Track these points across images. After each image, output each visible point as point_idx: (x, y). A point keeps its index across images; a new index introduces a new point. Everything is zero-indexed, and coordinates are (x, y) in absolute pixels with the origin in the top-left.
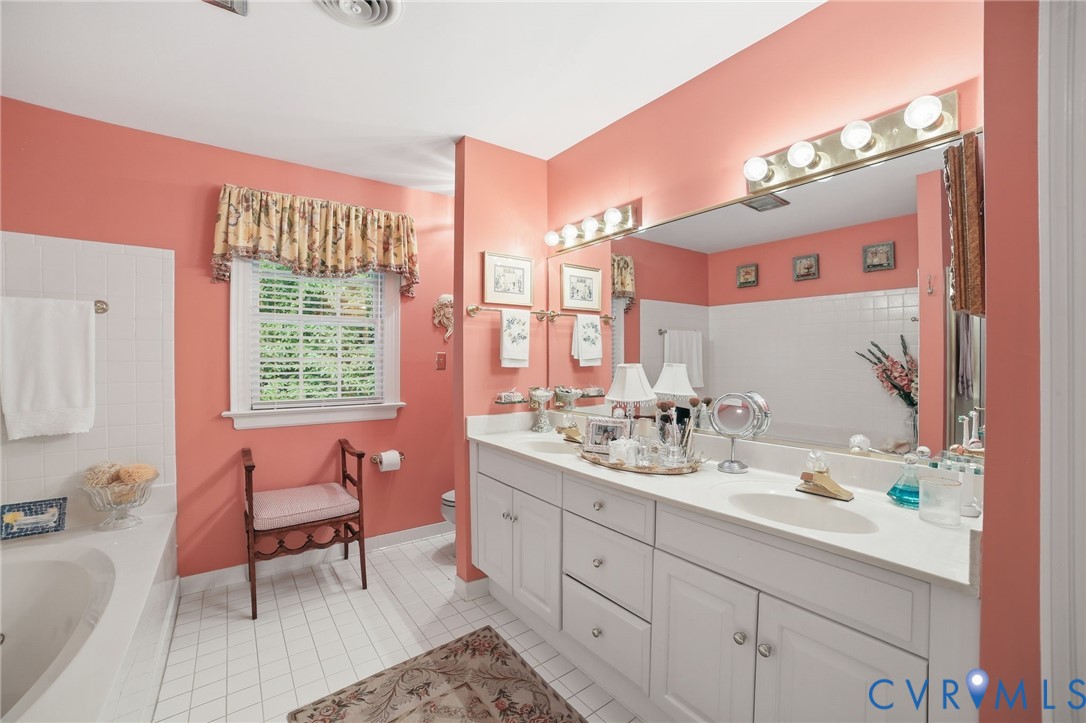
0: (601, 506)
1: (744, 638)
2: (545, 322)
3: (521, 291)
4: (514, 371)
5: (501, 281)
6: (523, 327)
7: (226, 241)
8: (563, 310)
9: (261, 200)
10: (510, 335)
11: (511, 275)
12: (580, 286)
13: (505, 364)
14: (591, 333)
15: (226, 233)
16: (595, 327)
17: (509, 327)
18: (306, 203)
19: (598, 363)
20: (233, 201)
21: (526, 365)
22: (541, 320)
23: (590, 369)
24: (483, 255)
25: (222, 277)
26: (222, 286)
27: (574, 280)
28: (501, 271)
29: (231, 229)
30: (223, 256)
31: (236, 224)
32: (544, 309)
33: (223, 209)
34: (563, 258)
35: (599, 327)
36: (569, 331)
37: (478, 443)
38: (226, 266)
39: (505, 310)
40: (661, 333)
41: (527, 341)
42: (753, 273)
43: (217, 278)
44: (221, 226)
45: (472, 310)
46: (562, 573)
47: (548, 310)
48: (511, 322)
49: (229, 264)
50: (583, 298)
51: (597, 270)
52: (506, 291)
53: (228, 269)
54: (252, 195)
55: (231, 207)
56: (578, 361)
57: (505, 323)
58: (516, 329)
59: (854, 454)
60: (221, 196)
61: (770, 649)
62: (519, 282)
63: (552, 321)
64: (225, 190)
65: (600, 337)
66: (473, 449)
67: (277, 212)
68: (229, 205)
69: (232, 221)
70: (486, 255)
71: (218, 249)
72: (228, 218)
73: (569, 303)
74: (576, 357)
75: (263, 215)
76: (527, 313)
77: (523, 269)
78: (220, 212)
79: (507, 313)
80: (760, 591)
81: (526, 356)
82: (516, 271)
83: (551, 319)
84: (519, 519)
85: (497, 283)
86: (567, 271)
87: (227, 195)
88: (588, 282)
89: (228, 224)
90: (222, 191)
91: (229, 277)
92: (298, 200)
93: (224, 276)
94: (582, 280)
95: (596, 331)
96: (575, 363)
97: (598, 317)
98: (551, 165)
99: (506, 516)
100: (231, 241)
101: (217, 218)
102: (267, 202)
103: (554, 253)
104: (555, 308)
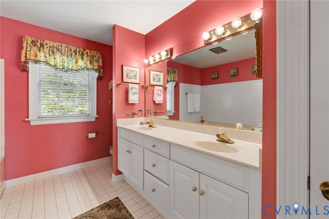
0: (154, 146)
1: (196, 189)
2: (144, 89)
3: (136, 78)
4: (134, 104)
5: (129, 75)
6: (136, 90)
7: (26, 57)
8: (150, 85)
9: (41, 43)
10: (132, 92)
11: (132, 73)
12: (156, 77)
13: (130, 102)
14: (159, 92)
15: (26, 54)
16: (161, 90)
17: (131, 90)
18: (59, 45)
19: (162, 102)
20: (29, 42)
21: (137, 102)
22: (143, 88)
23: (159, 104)
24: (122, 66)
25: (25, 70)
26: (25, 73)
27: (154, 75)
28: (129, 71)
29: (28, 52)
30: (25, 62)
31: (30, 51)
32: (144, 84)
33: (25, 45)
34: (150, 68)
35: (162, 91)
36: (152, 92)
37: (120, 128)
38: (26, 66)
39: (130, 84)
40: (186, 94)
41: (138, 94)
42: (217, 75)
43: (23, 71)
44: (24, 51)
45: (119, 84)
46: (144, 170)
47: (145, 85)
48: (132, 88)
49: (28, 65)
50: (157, 81)
51: (162, 72)
52: (131, 78)
53: (27, 67)
54: (37, 41)
55: (28, 44)
56: (155, 101)
57: (130, 89)
58: (134, 91)
59: (237, 129)
60: (24, 40)
61: (203, 193)
62: (135, 75)
63: (147, 89)
64: (25, 38)
65: (162, 94)
66: (118, 129)
67: (47, 48)
68: (27, 44)
69: (28, 49)
70: (123, 66)
71: (23, 59)
72: (26, 49)
73: (152, 83)
74: (154, 100)
75: (41, 48)
76: (138, 85)
77: (137, 71)
78: (23, 46)
79: (130, 86)
80: (200, 173)
81: (137, 99)
82: (134, 72)
83: (146, 88)
84: (132, 152)
85: (127, 75)
86: (152, 72)
87: (26, 40)
88: (159, 76)
89: (27, 51)
90: (24, 38)
91: (28, 70)
92: (56, 44)
93: (26, 70)
94: (157, 75)
95: (161, 92)
96: (154, 102)
97: (162, 87)
98: (147, 36)
99: (128, 151)
100: (28, 57)
101: (22, 48)
102: (43, 44)
103: (147, 66)
104: (147, 84)
